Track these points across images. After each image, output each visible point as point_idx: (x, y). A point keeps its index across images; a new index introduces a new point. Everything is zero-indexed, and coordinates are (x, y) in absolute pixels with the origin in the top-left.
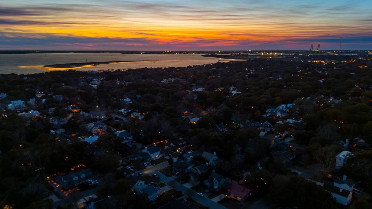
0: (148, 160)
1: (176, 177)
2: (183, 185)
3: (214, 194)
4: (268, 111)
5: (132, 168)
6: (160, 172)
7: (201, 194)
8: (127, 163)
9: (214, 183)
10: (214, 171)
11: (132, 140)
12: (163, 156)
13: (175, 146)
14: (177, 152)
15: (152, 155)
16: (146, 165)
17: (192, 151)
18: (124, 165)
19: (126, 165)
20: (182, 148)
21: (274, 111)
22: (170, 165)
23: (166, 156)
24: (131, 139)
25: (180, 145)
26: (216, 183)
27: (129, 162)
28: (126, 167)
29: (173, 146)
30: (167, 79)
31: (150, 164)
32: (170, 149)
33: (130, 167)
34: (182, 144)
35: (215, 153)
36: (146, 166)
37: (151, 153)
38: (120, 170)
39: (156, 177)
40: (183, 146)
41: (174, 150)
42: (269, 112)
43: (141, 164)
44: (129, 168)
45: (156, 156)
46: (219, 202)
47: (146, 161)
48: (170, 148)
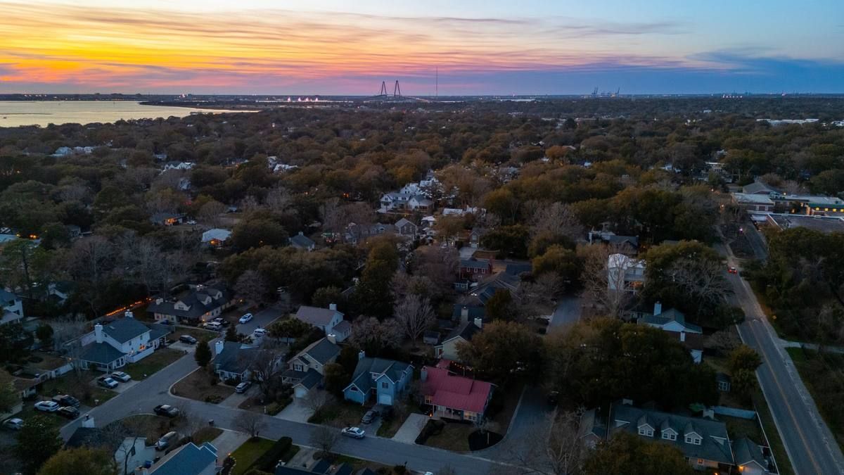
0: (114, 364)
1: (242, 399)
2: (276, 417)
3: (390, 419)
4: (386, 199)
5: (62, 403)
6: (176, 394)
7: (356, 429)
8: (34, 391)
9: (379, 386)
10: (362, 354)
11: (22, 315)
12: (161, 346)
13: (190, 310)
14: (202, 327)
15: (125, 348)
16: (115, 382)
17: (249, 314)
18: (25, 400)
19: (32, 399)
20: (215, 311)
21: (400, 199)
22: (200, 364)
23: (172, 342)
24: (18, 312)
25: (205, 303)
26: (385, 386)
27: (39, 388)
28: (37, 404)
29: (186, 308)
30: (72, 147)
31: (127, 377)
32: (175, 320)
33: (53, 400)
34: (213, 299)
35: (333, 306)
36: (116, 386)
37: (122, 341)
38: (16, 420)
39: (172, 411)
40: (215, 304)
41: (189, 320)
42: (389, 200)
43: (94, 382)
44: (52, 403)
45: (138, 347)
46: (421, 440)
47: (107, 370)
48: (175, 317)
